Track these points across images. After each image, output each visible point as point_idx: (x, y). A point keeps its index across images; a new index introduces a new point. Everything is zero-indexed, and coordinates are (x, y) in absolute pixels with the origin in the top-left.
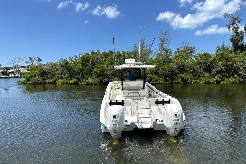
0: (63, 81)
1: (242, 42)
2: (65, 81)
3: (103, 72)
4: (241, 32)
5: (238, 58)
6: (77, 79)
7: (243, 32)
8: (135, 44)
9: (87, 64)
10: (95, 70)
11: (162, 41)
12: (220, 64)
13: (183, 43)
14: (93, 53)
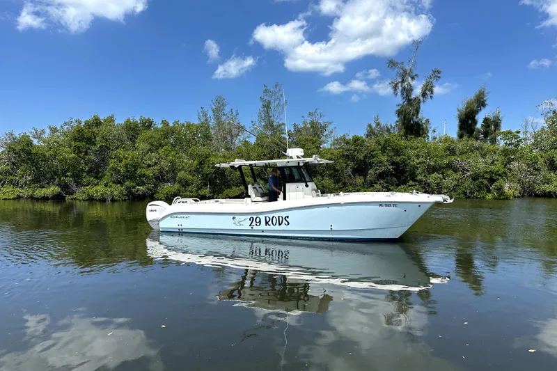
0: (18, 191)
1: (417, 117)
2: (26, 192)
3: (136, 170)
4: (415, 99)
5: (412, 148)
6: (59, 185)
7: (419, 100)
8: (202, 108)
9: (89, 149)
10: (112, 163)
11: (267, 106)
12: (384, 158)
13: (311, 114)
14: (97, 123)
